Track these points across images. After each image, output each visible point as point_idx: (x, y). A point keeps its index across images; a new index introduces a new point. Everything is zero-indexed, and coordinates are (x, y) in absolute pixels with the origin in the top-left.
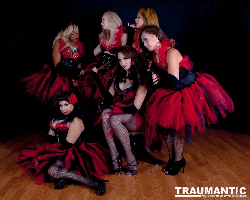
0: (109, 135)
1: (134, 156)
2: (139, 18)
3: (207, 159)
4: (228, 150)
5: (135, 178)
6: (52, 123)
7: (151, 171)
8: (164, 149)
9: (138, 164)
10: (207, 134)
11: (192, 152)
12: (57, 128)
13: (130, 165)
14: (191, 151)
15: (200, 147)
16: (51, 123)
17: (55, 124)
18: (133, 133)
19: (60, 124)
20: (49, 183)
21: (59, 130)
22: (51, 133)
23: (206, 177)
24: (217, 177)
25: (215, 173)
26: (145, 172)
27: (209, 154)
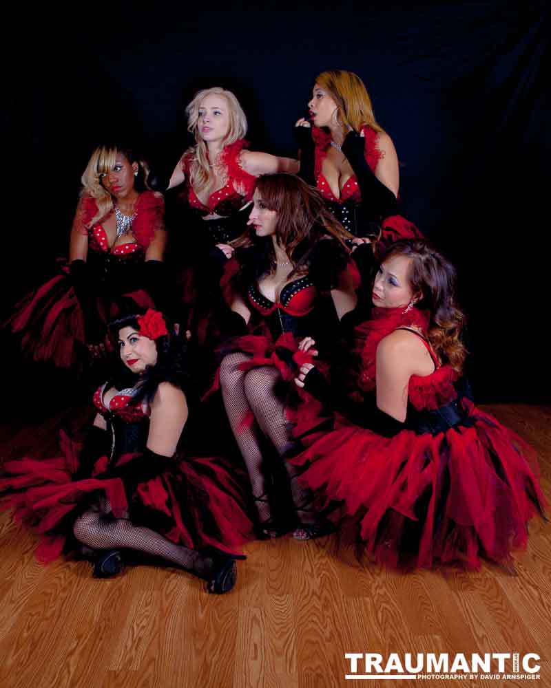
0: (242, 423)
2: (319, 96)
5: (317, 546)
6: (101, 394)
12: (112, 411)
13: (301, 509)
16: (97, 393)
17: (107, 399)
19: (122, 399)
20: (76, 562)
21: (118, 416)
22: (100, 422)
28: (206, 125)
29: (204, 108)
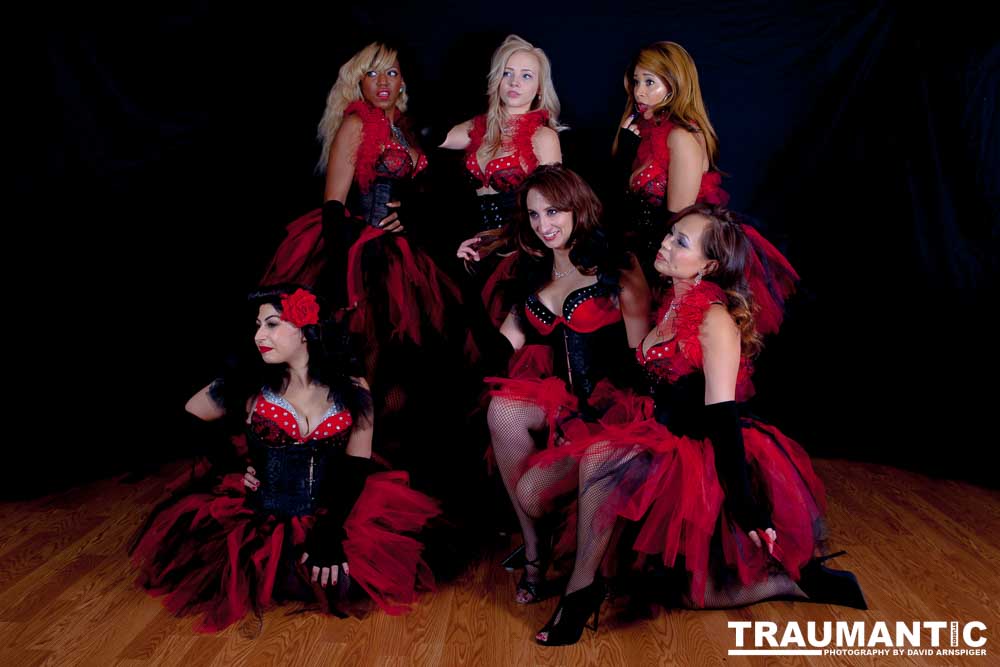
2: (649, 82)
4: (907, 533)
28: (515, 89)
29: (512, 69)
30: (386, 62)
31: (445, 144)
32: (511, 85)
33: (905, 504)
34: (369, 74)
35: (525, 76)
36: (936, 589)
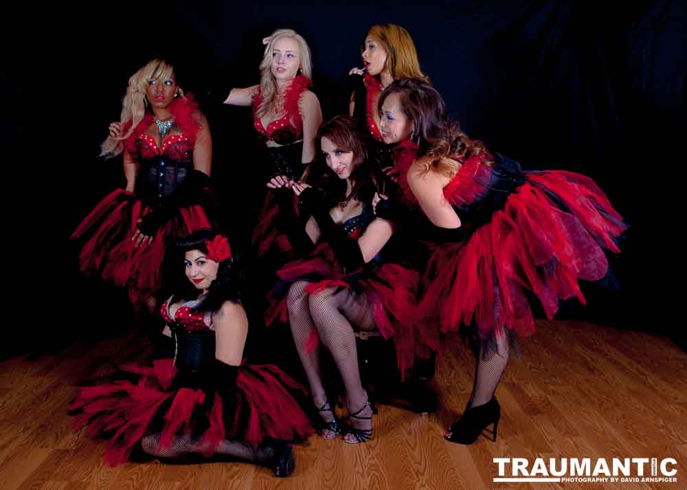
1: (365, 393)
2: (372, 47)
3: (549, 397)
4: (601, 373)
5: (369, 447)
6: (167, 306)
7: (408, 429)
8: (440, 372)
9: (375, 412)
10: (550, 332)
11: (511, 379)
13: (354, 415)
14: (509, 376)
15: (531, 368)
16: (164, 305)
17: (173, 311)
18: (361, 333)
19: (187, 309)
21: (181, 325)
23: (548, 442)
24: (574, 443)
25: (570, 432)
26: (392, 431)
27: (554, 384)
28: (280, 66)
29: (279, 50)
30: (165, 74)
31: (227, 101)
32: (279, 63)
33: (599, 351)
34: (151, 83)
35: (289, 55)
36: (624, 417)
